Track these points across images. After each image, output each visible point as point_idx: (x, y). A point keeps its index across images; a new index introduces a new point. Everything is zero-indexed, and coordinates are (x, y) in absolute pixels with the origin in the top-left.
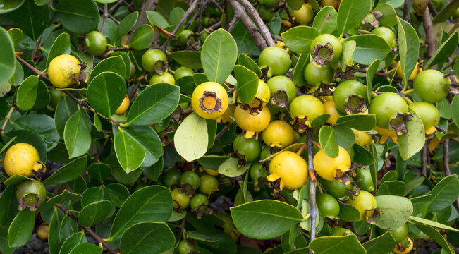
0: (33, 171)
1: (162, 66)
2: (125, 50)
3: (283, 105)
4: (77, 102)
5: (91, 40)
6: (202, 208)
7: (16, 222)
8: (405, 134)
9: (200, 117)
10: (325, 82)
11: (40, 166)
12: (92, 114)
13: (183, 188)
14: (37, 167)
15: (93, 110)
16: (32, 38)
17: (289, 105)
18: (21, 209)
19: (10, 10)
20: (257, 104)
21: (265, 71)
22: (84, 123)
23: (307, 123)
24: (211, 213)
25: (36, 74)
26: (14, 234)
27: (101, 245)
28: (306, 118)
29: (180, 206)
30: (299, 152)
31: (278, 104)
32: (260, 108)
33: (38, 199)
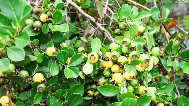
0: (42, 81)
1: (83, 52)
2: (73, 48)
3: (115, 59)
4: (55, 61)
5: (62, 45)
6: (98, 95)
7: (36, 96)
8: (148, 65)
9: (91, 63)
10: (127, 52)
11: (44, 79)
12: (59, 64)
13: (92, 89)
14: (43, 80)
15: (60, 63)
16: (44, 44)
17: (117, 59)
18: (38, 91)
19: (36, 35)
20: (108, 59)
21: (110, 50)
22: (57, 66)
23: (122, 64)
24: (100, 97)
25: (43, 53)
26: (36, 100)
27: (63, 103)
28: (122, 62)
29: (91, 95)
30: (121, 73)
31: (114, 59)
32: (108, 60)
33: (43, 88)
